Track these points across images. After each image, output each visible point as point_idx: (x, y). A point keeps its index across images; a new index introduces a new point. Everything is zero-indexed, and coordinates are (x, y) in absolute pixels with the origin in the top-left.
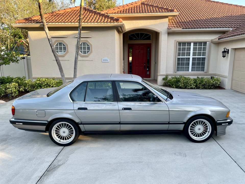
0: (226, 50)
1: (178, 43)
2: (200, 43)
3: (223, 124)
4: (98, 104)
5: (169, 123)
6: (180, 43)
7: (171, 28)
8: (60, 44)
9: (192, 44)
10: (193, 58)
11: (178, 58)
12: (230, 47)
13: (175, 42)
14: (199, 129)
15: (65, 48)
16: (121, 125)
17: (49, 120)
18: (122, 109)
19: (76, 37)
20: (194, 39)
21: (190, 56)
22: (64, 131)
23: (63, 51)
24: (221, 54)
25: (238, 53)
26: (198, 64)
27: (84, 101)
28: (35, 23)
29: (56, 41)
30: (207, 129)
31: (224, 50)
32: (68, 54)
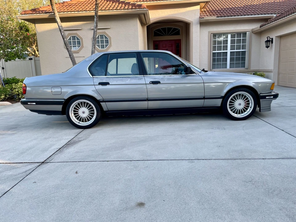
0: (270, 39)
1: (212, 35)
2: (239, 34)
3: (267, 97)
4: (121, 78)
5: (204, 98)
6: (215, 35)
7: (204, 16)
8: (74, 38)
9: (229, 36)
10: (231, 52)
11: (213, 53)
12: (273, 35)
13: (209, 33)
14: (239, 104)
15: (79, 43)
16: (149, 102)
17: (66, 98)
18: (149, 83)
19: (92, 28)
20: (231, 29)
21: (227, 50)
22: (84, 112)
23: (77, 46)
24: (264, 45)
25: (284, 41)
26: (238, 59)
27: (106, 75)
28: (43, 14)
29: (69, 34)
30: (249, 104)
31: (267, 39)
32: (83, 49)
